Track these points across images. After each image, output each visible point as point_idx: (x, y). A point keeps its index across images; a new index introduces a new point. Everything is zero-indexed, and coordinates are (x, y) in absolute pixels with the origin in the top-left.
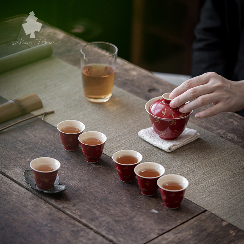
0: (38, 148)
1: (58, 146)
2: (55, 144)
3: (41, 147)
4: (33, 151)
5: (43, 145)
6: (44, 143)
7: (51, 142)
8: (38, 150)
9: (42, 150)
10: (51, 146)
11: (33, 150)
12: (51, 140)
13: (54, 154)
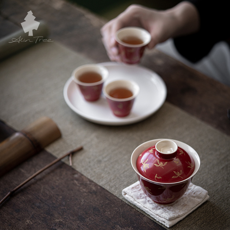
0: (41, 200)
1: (68, 194)
2: (63, 191)
3: (43, 198)
4: (33, 206)
5: (47, 194)
6: (48, 190)
7: (57, 189)
8: (40, 203)
9: (46, 203)
10: (58, 195)
11: (33, 204)
12: (57, 184)
13: (63, 209)
